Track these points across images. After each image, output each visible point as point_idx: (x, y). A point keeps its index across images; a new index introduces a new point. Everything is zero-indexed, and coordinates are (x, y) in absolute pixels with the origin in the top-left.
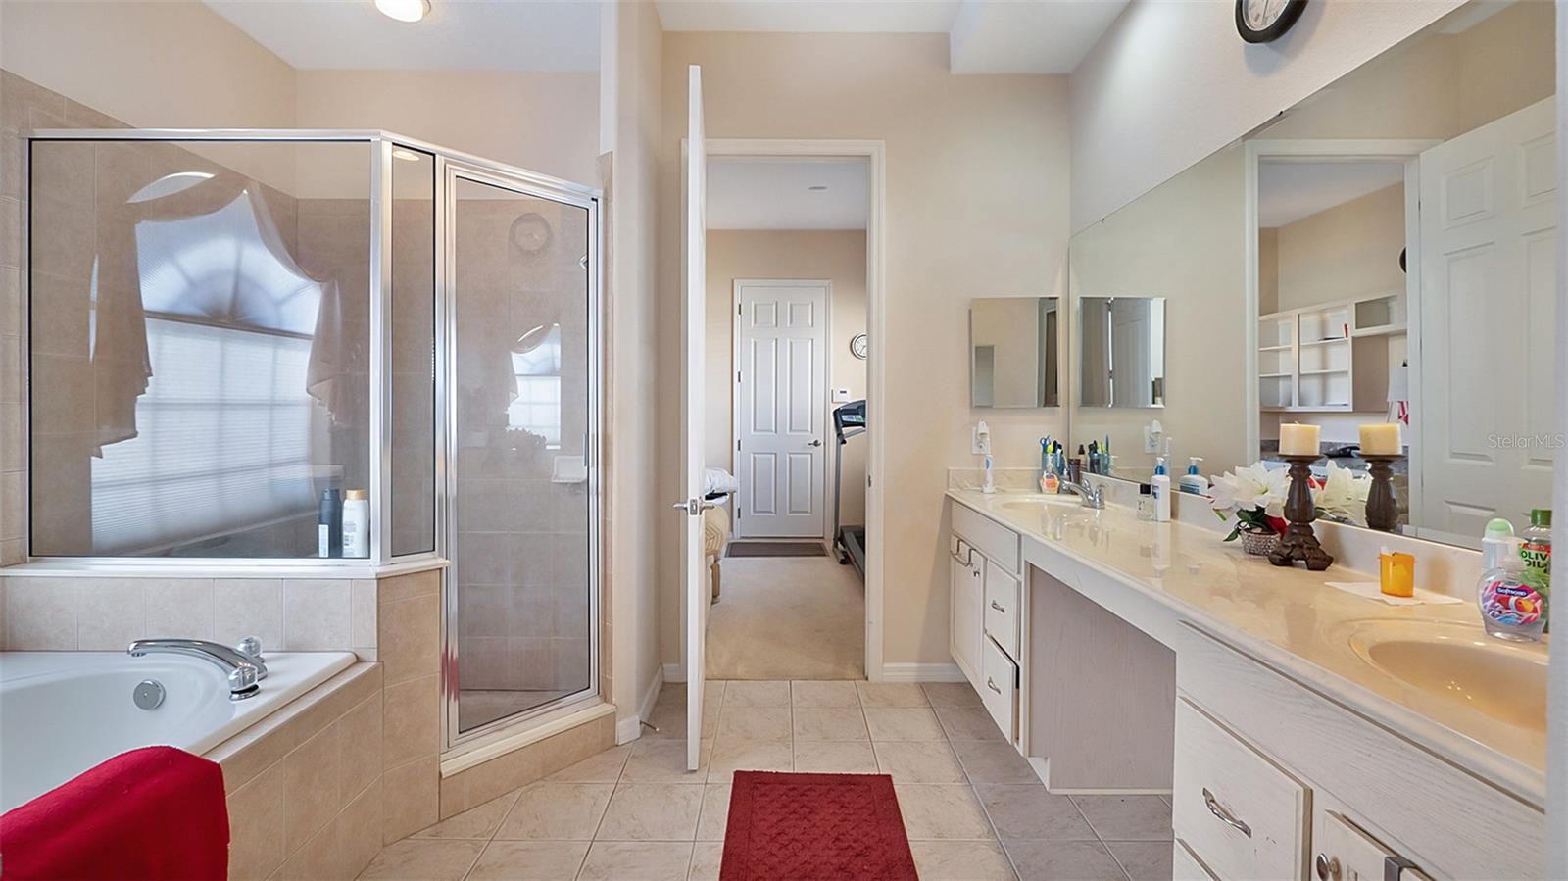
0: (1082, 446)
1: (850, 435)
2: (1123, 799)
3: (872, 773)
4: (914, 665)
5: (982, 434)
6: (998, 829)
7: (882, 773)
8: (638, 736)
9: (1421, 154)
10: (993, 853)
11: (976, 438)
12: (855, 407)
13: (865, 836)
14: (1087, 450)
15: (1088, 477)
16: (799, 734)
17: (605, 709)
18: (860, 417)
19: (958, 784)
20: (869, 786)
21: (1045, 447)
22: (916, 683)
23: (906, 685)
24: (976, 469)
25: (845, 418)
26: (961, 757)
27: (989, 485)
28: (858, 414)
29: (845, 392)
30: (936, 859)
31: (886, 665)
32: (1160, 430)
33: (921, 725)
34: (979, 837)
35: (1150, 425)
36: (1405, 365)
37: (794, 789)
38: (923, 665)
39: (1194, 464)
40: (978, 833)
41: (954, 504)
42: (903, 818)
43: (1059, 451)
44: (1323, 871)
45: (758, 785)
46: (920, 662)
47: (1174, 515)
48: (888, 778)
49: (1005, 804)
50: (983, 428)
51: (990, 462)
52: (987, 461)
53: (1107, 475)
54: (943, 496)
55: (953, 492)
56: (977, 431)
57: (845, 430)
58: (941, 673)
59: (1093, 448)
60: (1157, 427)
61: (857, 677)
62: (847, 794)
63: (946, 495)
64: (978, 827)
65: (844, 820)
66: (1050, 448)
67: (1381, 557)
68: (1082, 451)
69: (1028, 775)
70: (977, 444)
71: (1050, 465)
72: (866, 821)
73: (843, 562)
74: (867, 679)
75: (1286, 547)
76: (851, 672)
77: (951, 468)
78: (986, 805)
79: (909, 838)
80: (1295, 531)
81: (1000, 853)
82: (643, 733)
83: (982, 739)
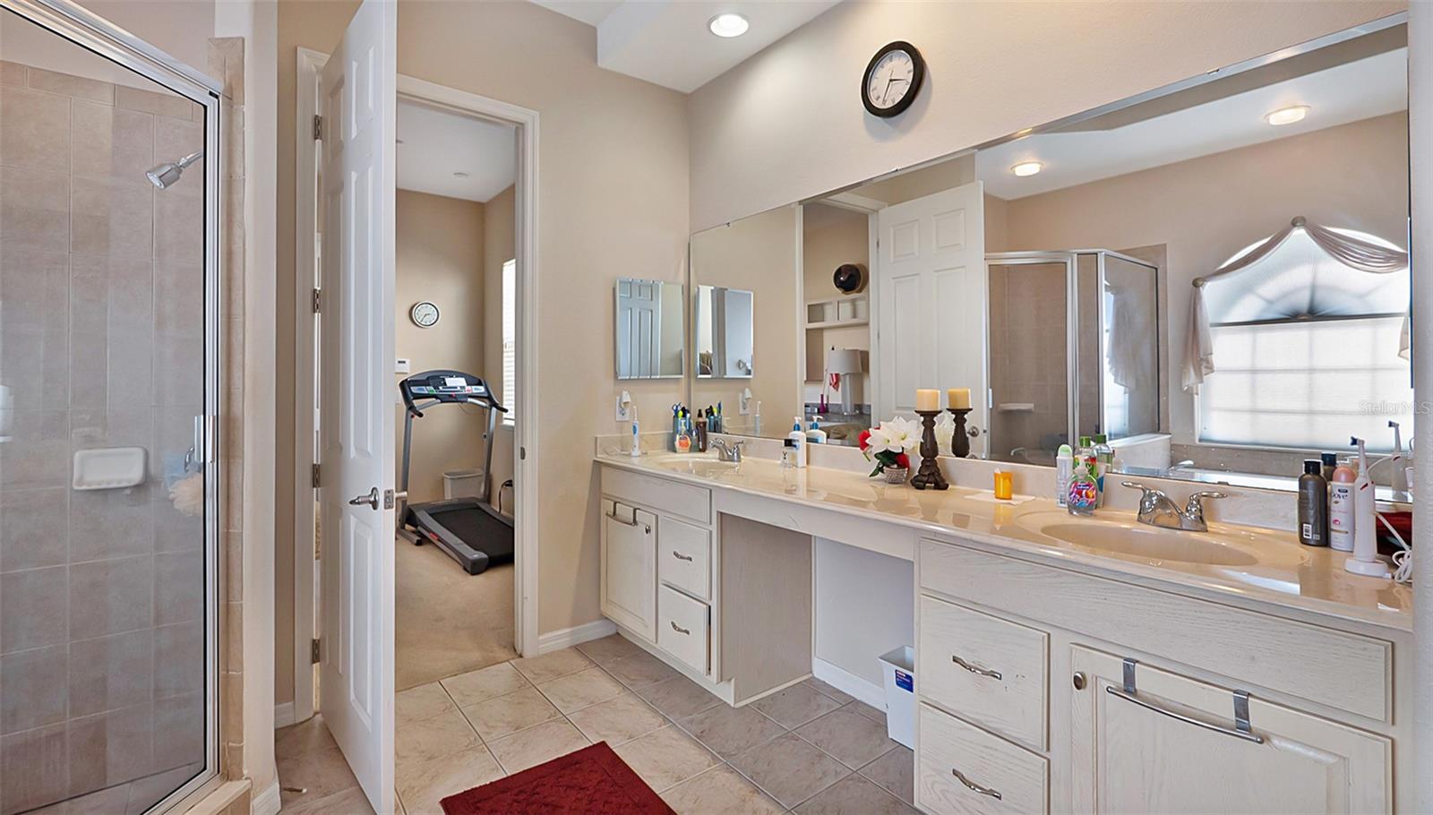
0: (700, 411)
1: (424, 406)
2: (783, 693)
3: (587, 746)
4: (567, 630)
5: (625, 403)
6: (718, 753)
7: (595, 743)
8: (280, 808)
9: (880, 211)
10: (727, 775)
11: (620, 406)
12: (425, 378)
13: (619, 808)
14: (704, 414)
15: (712, 436)
16: (487, 733)
17: (234, 789)
18: (432, 388)
19: (664, 727)
20: (592, 759)
21: (676, 412)
22: (570, 647)
23: (562, 651)
24: (619, 435)
25: (414, 389)
26: (651, 702)
27: (637, 448)
28: (429, 385)
29: (404, 362)
30: (689, 800)
31: (541, 638)
32: (750, 396)
33: (600, 685)
34: (709, 766)
35: (743, 392)
36: (833, 349)
37: (520, 792)
38: (575, 628)
39: (797, 423)
40: (707, 763)
41: (604, 470)
42: (641, 777)
43: (688, 415)
44: (1078, 684)
45: (479, 805)
46: (572, 626)
47: (808, 463)
48: (603, 744)
49: (709, 730)
50: (627, 398)
51: (637, 426)
52: (634, 427)
53: (721, 432)
54: (592, 461)
55: (601, 457)
56: (621, 400)
57: (416, 403)
58: (593, 631)
59: (710, 412)
60: (748, 394)
61: (511, 657)
62: (577, 776)
63: (594, 461)
64: (703, 758)
65: (591, 802)
66: (681, 413)
67: (996, 475)
68: (700, 415)
69: (711, 699)
70: (621, 412)
71: (683, 428)
72: (611, 793)
73: (419, 543)
74: (521, 656)
75: (925, 476)
76: (501, 654)
77: (598, 436)
78: (697, 736)
79: (657, 793)
80: (928, 464)
81: (732, 772)
82: (284, 802)
83: (657, 681)
